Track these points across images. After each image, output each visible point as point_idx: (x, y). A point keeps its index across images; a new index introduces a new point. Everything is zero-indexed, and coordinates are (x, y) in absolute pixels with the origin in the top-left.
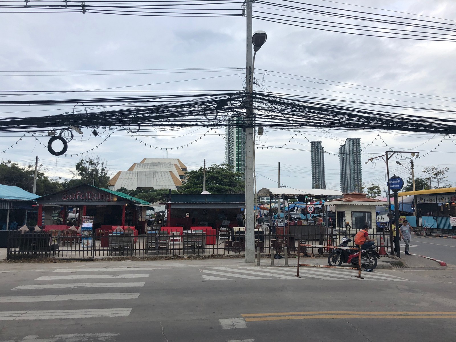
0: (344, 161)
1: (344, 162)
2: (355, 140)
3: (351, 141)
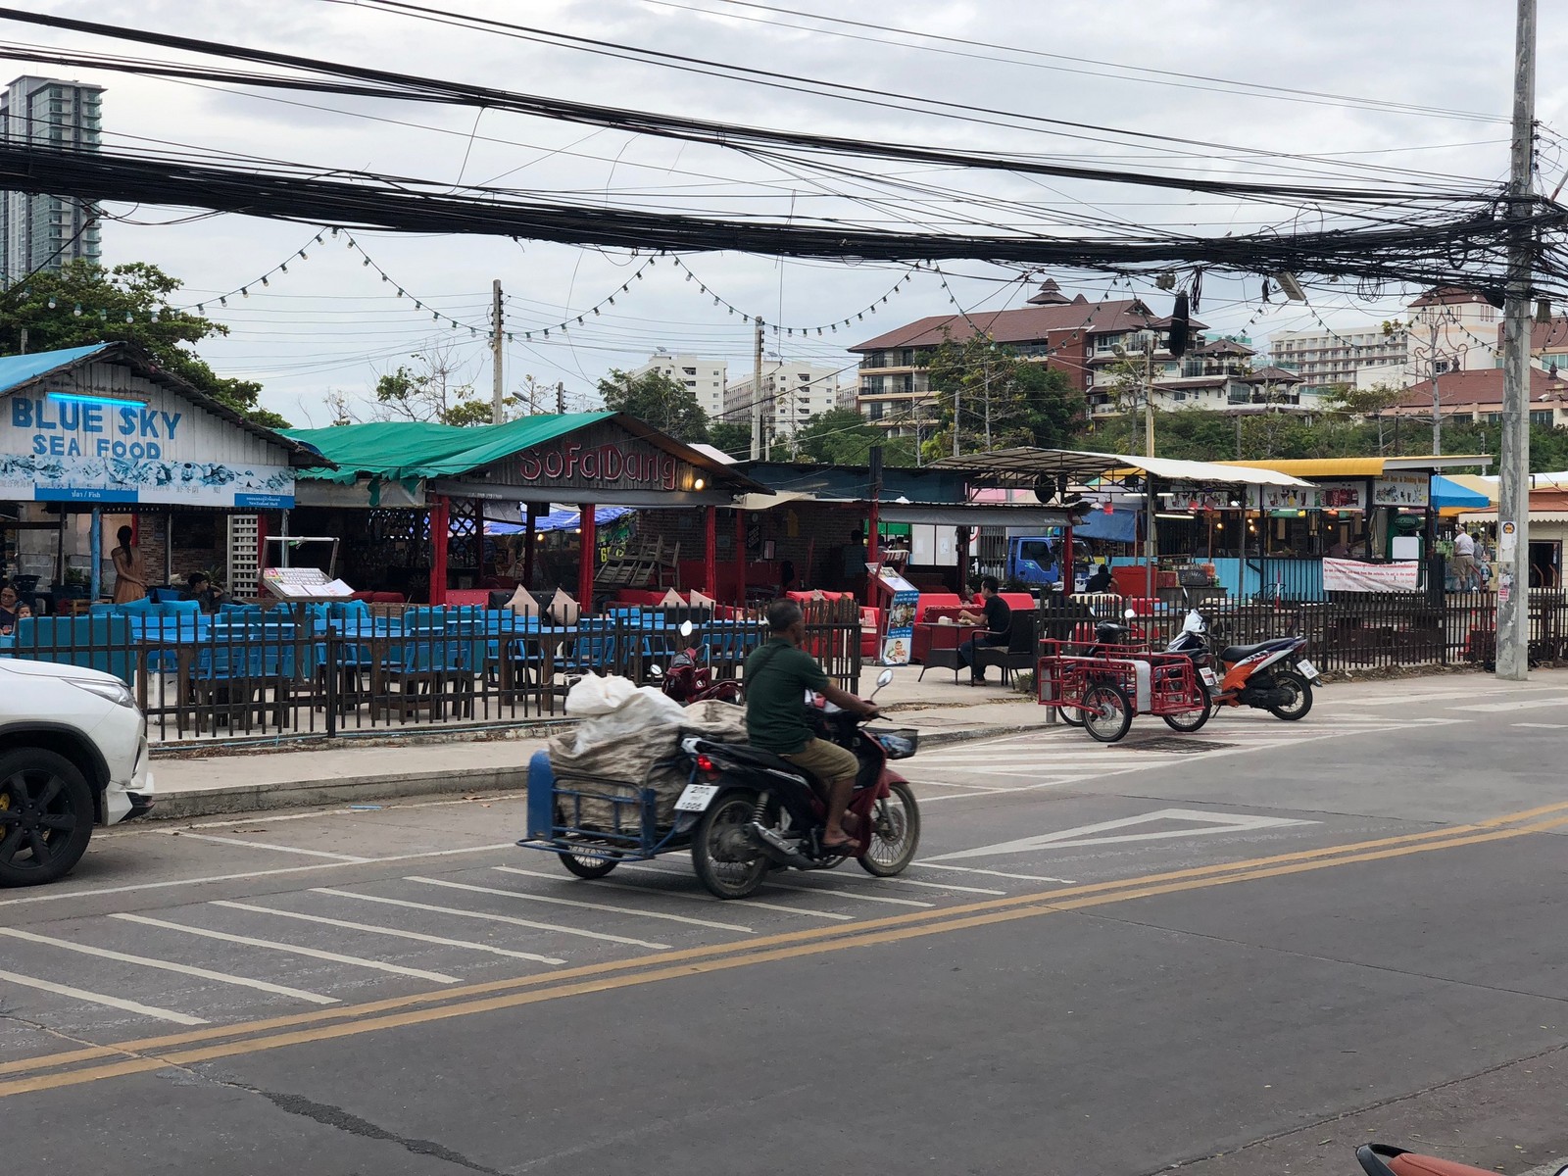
2: (72, 93)
3: (46, 95)
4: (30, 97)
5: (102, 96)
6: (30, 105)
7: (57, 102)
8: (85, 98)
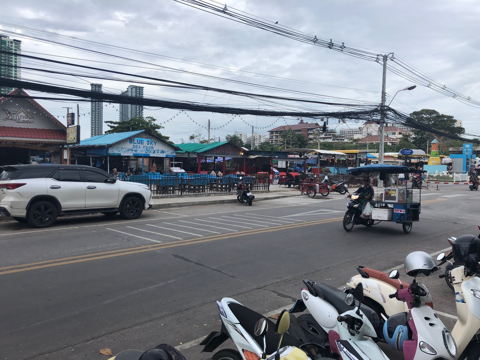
0: (125, 113)
1: (124, 111)
2: (139, 88)
4: (132, 89)
5: (144, 88)
6: (132, 90)
7: (136, 89)
8: (141, 89)
